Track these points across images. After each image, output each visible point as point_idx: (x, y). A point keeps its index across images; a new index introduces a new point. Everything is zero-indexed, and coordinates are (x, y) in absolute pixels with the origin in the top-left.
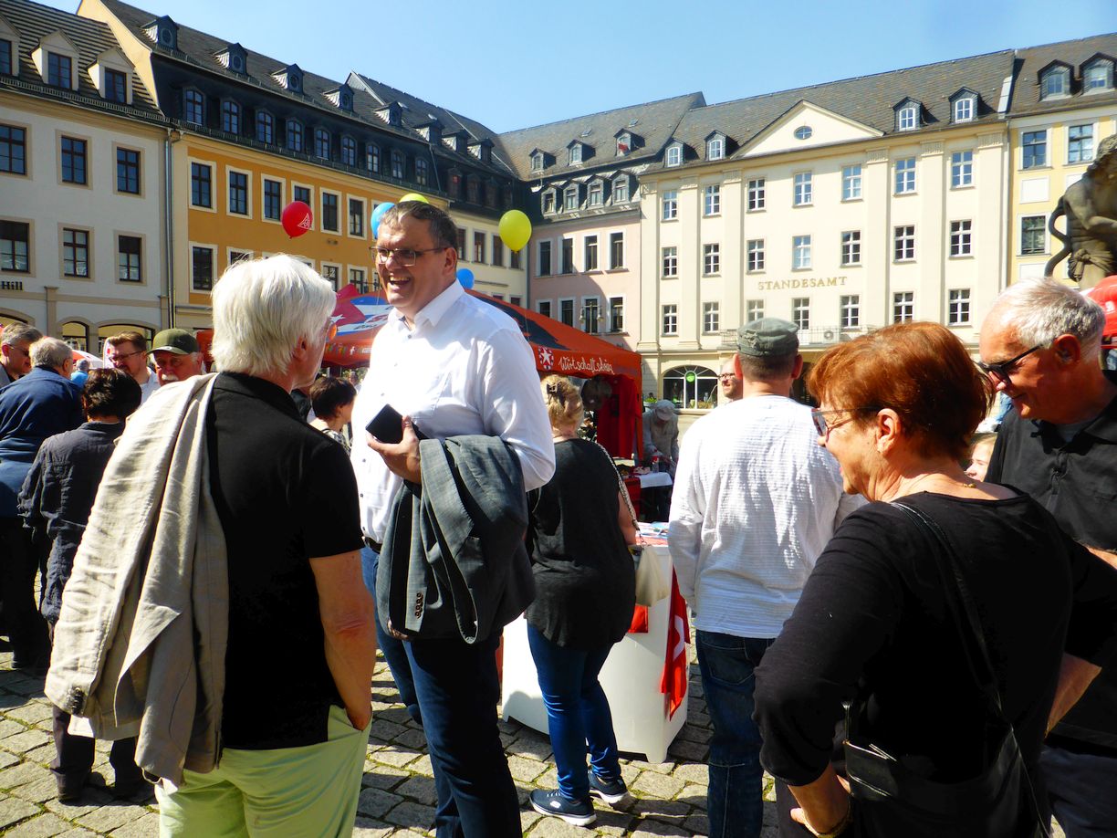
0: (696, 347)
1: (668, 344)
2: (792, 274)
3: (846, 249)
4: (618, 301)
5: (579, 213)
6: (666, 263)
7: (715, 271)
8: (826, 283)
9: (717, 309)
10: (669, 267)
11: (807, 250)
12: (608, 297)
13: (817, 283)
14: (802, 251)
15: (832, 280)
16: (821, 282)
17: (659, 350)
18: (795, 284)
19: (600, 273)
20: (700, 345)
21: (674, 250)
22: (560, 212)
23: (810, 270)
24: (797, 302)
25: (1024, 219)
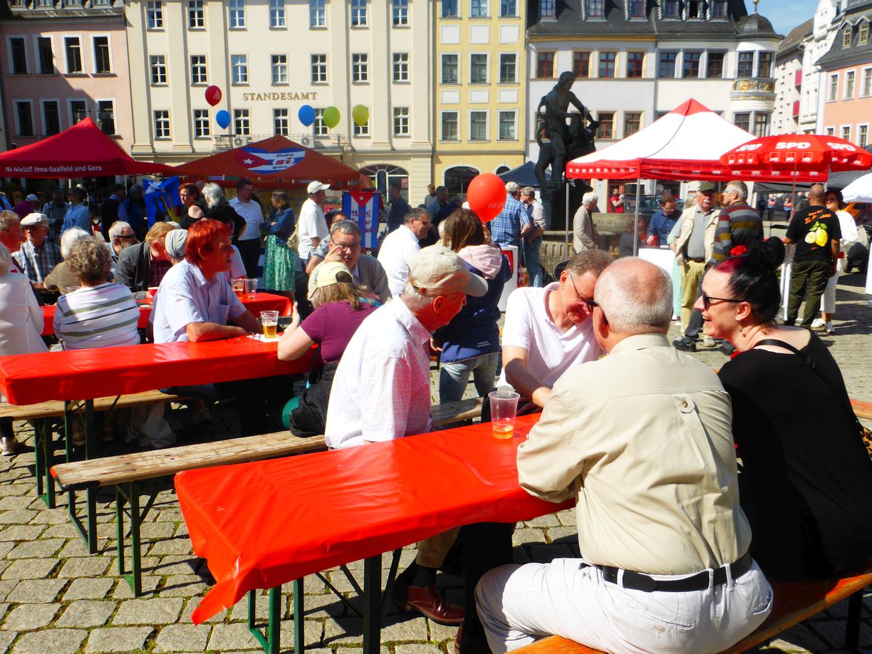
0: (190, 151)
1: (161, 147)
2: (272, 87)
3: (315, 69)
4: (108, 105)
5: (57, 12)
6: (155, 70)
7: (202, 81)
8: (300, 97)
9: (207, 116)
10: (157, 74)
11: (283, 68)
12: (97, 100)
13: (293, 96)
14: (279, 68)
15: (305, 94)
16: (296, 96)
17: (154, 152)
18: (274, 97)
19: (86, 76)
20: (193, 149)
21: (162, 59)
22: (31, 8)
23: (287, 85)
24: (277, 112)
25: (444, 56)
